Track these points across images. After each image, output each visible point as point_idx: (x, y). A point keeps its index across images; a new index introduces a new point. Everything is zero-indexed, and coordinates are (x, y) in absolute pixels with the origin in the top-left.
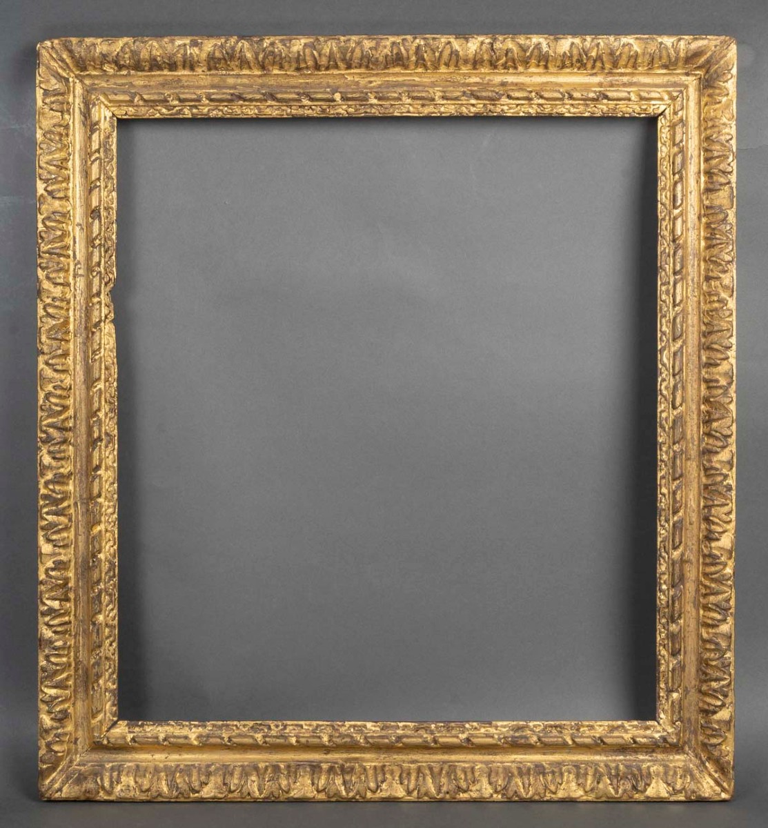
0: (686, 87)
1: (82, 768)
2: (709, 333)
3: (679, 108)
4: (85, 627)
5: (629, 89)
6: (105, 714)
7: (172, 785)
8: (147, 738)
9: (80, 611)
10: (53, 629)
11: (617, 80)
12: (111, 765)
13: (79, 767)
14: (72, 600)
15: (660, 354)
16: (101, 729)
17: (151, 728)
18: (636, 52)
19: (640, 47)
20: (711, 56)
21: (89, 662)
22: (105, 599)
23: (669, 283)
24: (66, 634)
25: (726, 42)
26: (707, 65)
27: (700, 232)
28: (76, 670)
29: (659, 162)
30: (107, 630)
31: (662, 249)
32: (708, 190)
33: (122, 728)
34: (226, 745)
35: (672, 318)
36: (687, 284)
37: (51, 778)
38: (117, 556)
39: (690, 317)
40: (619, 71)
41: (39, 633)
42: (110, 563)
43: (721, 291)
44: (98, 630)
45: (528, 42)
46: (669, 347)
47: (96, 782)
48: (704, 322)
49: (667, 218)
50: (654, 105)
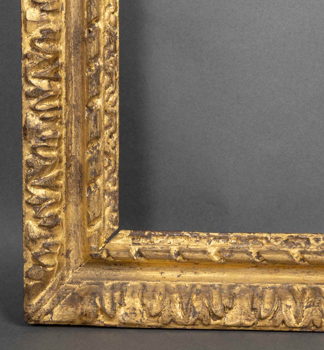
1: (76, 286)
4: (79, 114)
6: (104, 222)
7: (188, 308)
8: (157, 251)
9: (72, 94)
10: (41, 115)
12: (110, 283)
13: (72, 285)
14: (63, 80)
16: (99, 240)
17: (160, 239)
21: (84, 157)
22: (104, 79)
24: (56, 122)
28: (68, 167)
30: (106, 118)
33: (125, 238)
34: (254, 262)
37: (39, 297)
38: (118, 25)
41: (24, 120)
42: (110, 34)
44: (96, 117)
47: (95, 303)
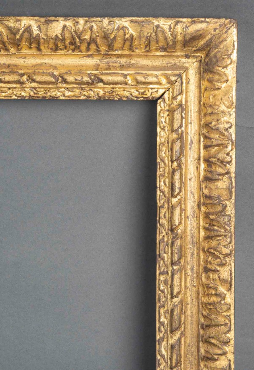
0: (186, 70)
2: (207, 326)
3: (177, 93)
5: (125, 72)
11: (114, 62)
15: (159, 344)
18: (132, 36)
19: (136, 31)
20: (210, 40)
23: (167, 273)
25: (225, 25)
26: (208, 48)
27: (199, 221)
29: (158, 147)
31: (161, 237)
32: (207, 179)
35: (169, 309)
36: (186, 274)
39: (189, 307)
40: (116, 53)
43: (219, 284)
45: (17, 25)
46: (167, 338)
48: (202, 314)
49: (166, 206)
50: (152, 89)
